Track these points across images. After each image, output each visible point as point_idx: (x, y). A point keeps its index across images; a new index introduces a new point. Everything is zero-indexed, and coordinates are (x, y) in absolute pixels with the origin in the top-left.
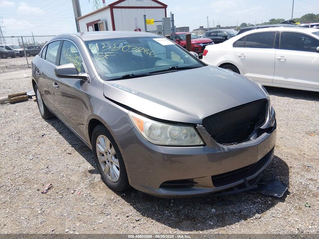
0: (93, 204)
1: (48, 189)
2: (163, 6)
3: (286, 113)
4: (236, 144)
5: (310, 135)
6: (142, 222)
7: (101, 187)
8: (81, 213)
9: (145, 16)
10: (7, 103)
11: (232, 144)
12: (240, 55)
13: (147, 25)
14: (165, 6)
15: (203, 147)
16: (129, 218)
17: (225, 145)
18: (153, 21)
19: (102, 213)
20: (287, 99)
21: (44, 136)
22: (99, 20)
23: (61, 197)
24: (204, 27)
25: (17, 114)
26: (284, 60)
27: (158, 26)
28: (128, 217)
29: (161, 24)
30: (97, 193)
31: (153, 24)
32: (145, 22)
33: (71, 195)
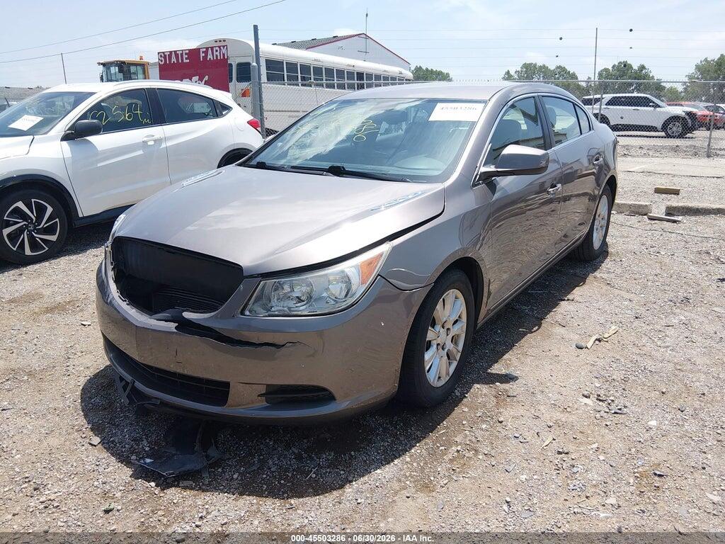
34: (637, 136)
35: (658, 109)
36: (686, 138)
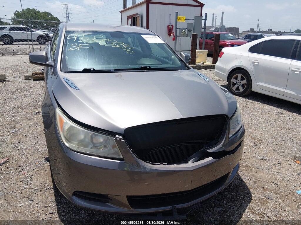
0: (27, 186)
1: (4, 163)
2: (199, 5)
3: (284, 131)
4: (164, 165)
5: (295, 162)
6: (54, 216)
7: (46, 172)
8: (11, 192)
9: (177, 13)
10: (30, 79)
11: (160, 163)
12: (254, 61)
13: (178, 22)
14: (201, 5)
15: (119, 161)
16: (46, 209)
17: (150, 163)
18: (185, 18)
19: (28, 197)
20: (295, 115)
21: (38, 114)
22: (137, 14)
23: (8, 173)
24: (255, 30)
25: (31, 90)
26: (299, 72)
27: (189, 24)
28: (46, 207)
29: (192, 22)
30: (39, 177)
31: (184, 21)
32: (177, 18)
33: (17, 173)
34: (24, 44)
35: (33, 32)
36: (46, 44)
